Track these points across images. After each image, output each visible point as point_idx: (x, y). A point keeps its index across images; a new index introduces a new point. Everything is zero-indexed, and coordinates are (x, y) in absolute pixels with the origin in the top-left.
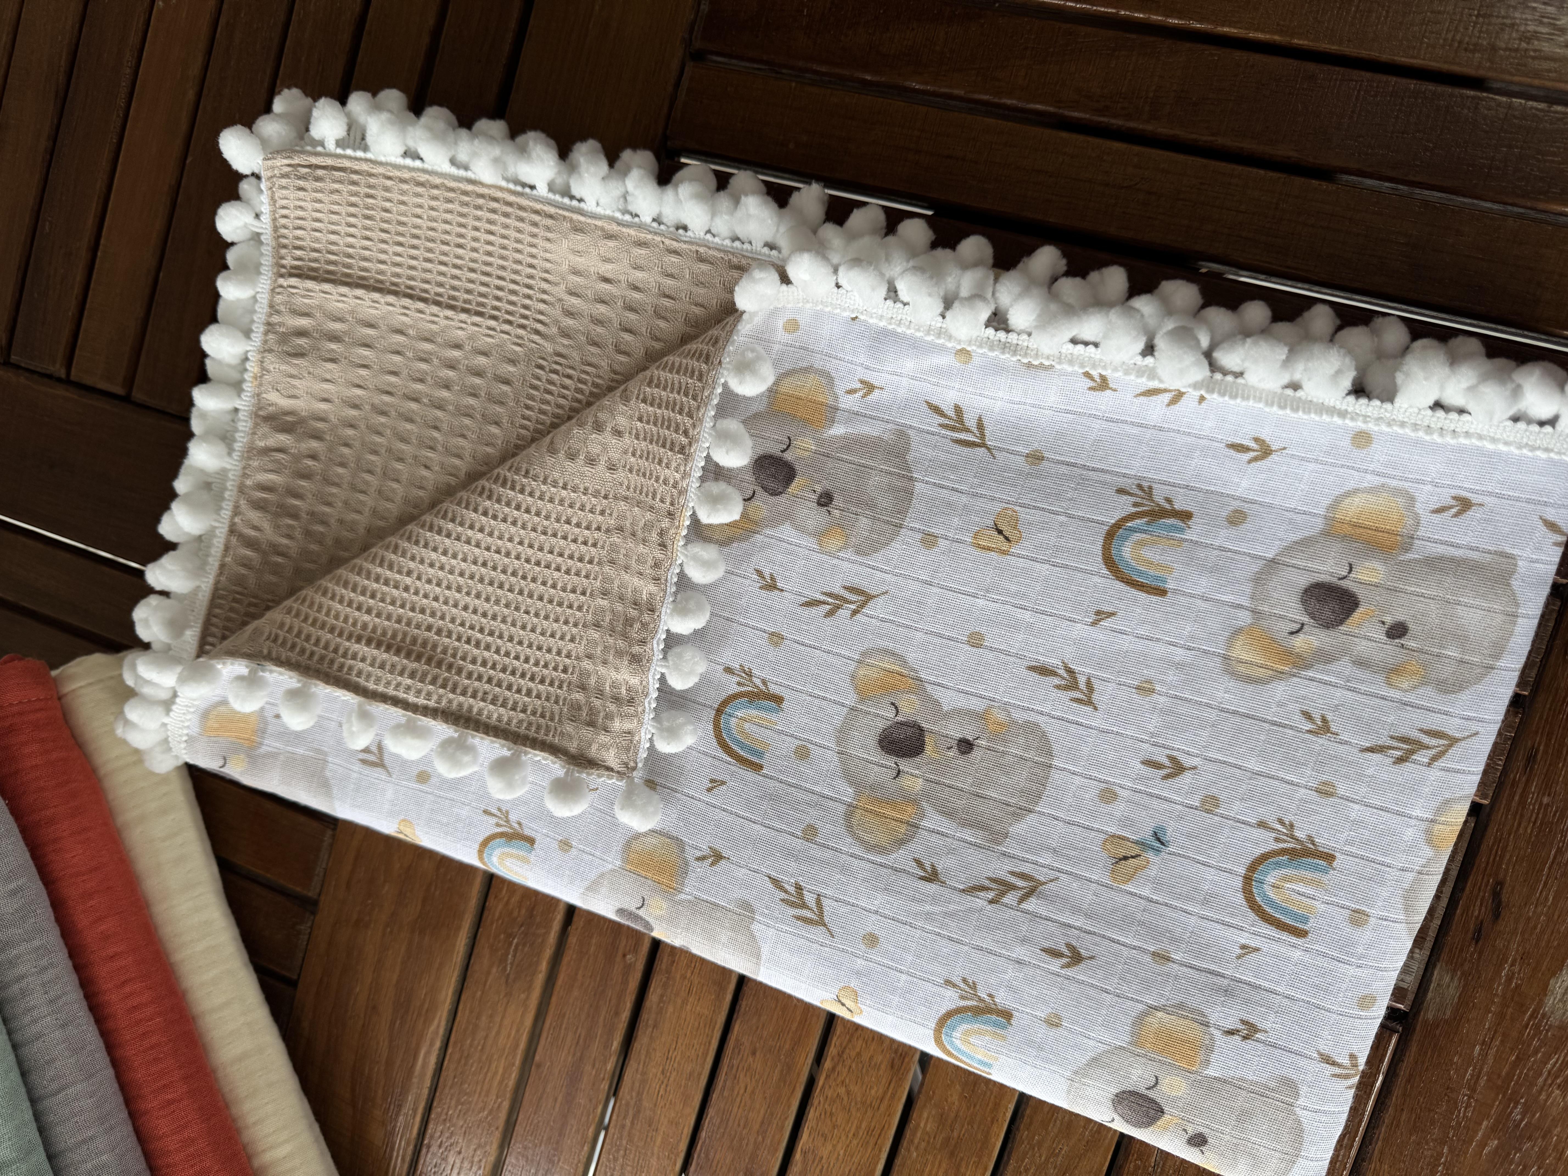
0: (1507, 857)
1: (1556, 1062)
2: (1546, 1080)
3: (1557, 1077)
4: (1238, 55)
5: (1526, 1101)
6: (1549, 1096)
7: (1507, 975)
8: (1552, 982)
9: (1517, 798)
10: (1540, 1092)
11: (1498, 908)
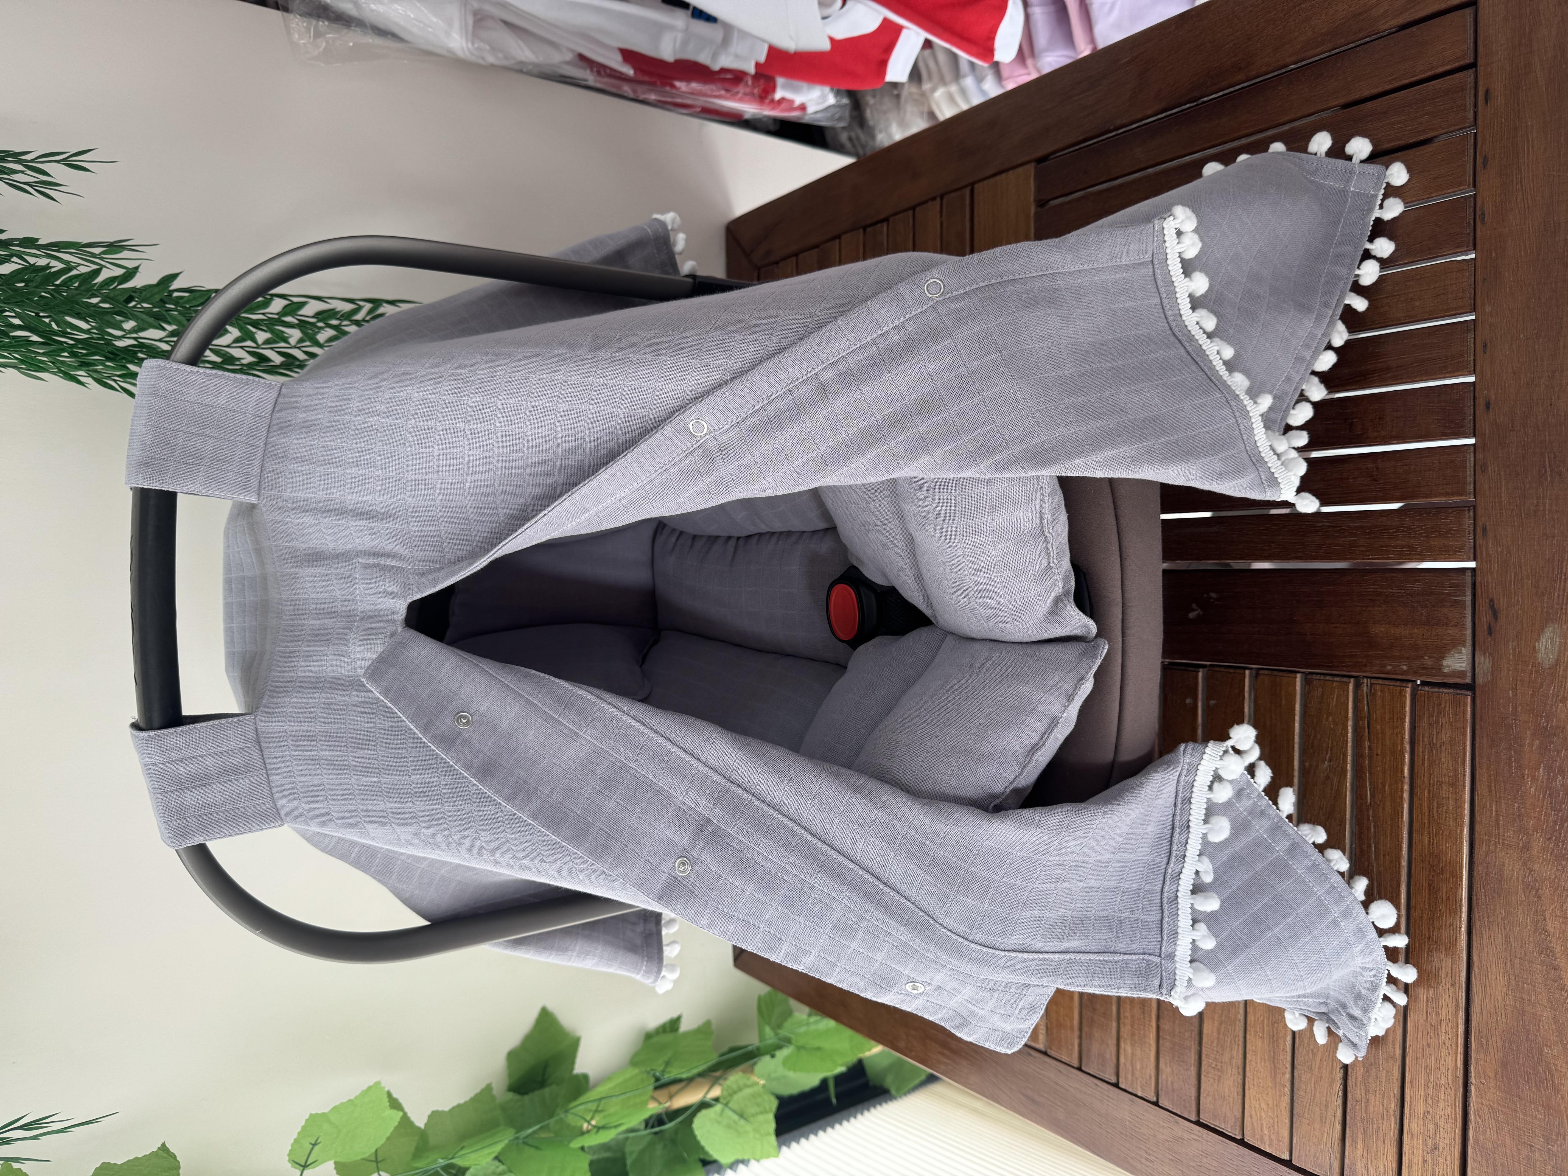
0: (1490, 585)
1: (1554, 688)
2: (1552, 700)
3: (1558, 696)
5: (1546, 714)
6: (1557, 708)
7: (1512, 648)
8: (1537, 644)
9: (1484, 553)
10: (1551, 707)
11: (1495, 614)
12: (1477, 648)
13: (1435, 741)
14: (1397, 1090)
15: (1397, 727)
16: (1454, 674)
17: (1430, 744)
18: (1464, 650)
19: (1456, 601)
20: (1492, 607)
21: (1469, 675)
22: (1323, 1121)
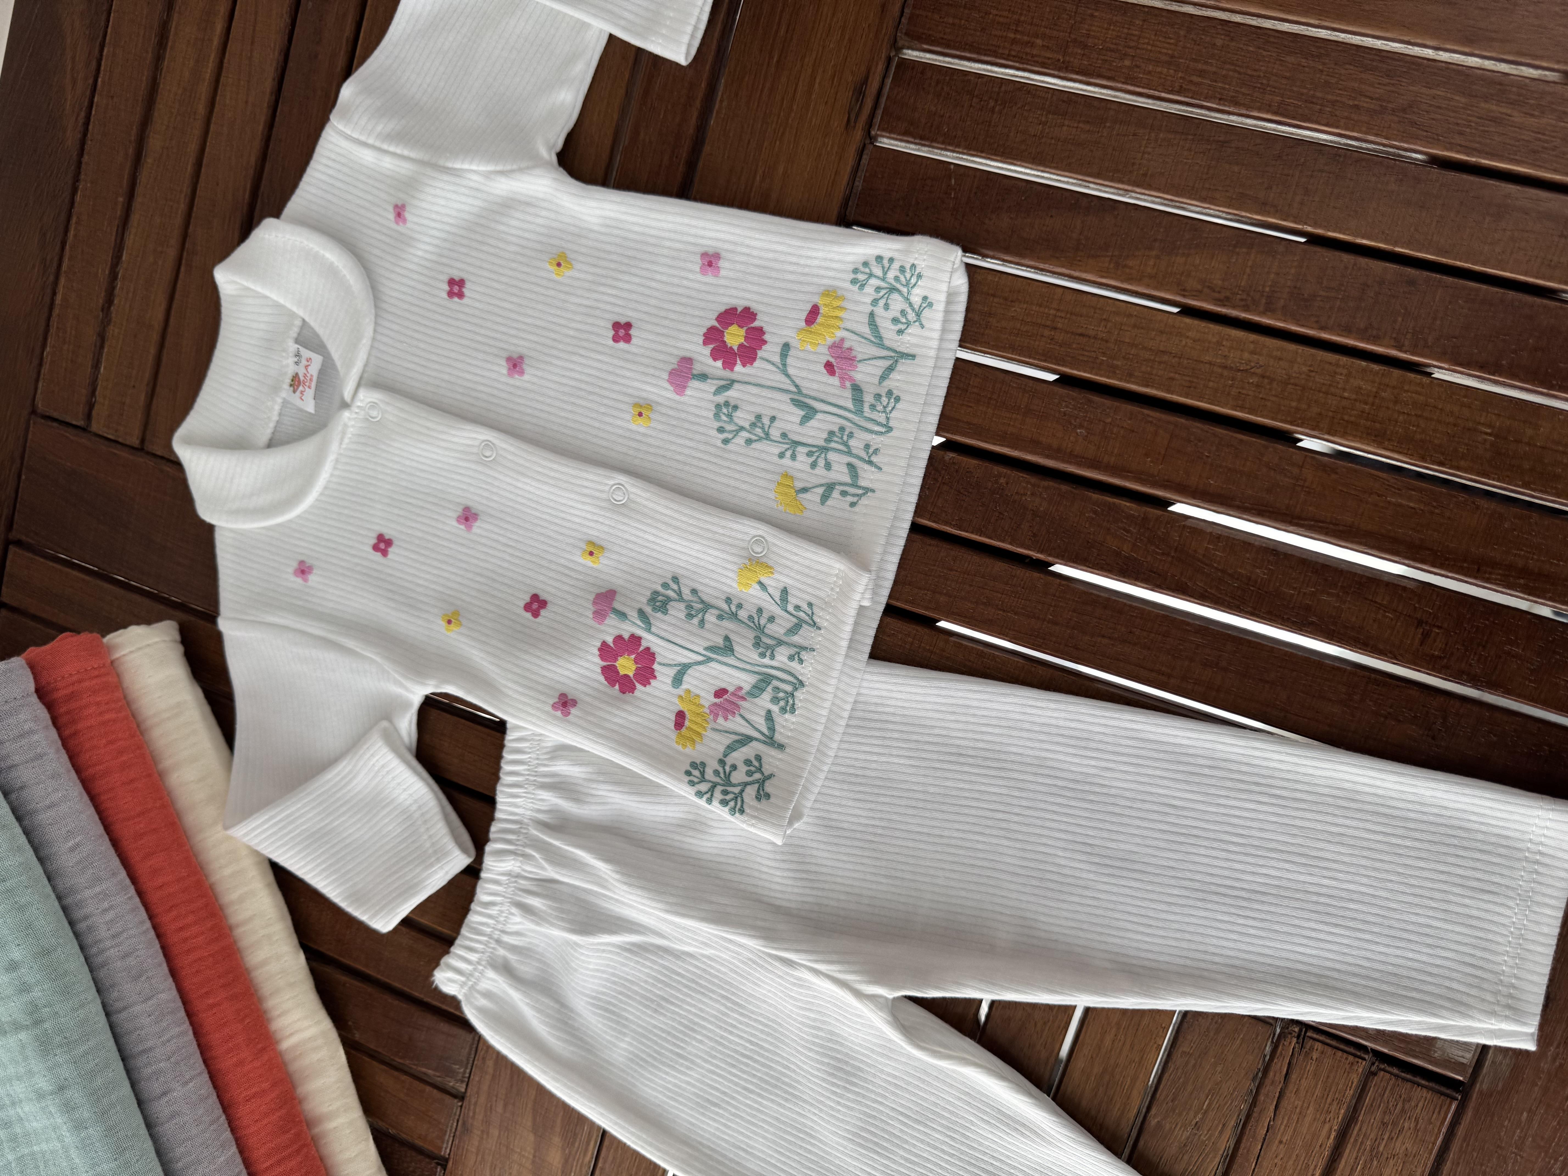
4: (1347, 258)
16: (1447, 1063)
21: (1468, 1071)
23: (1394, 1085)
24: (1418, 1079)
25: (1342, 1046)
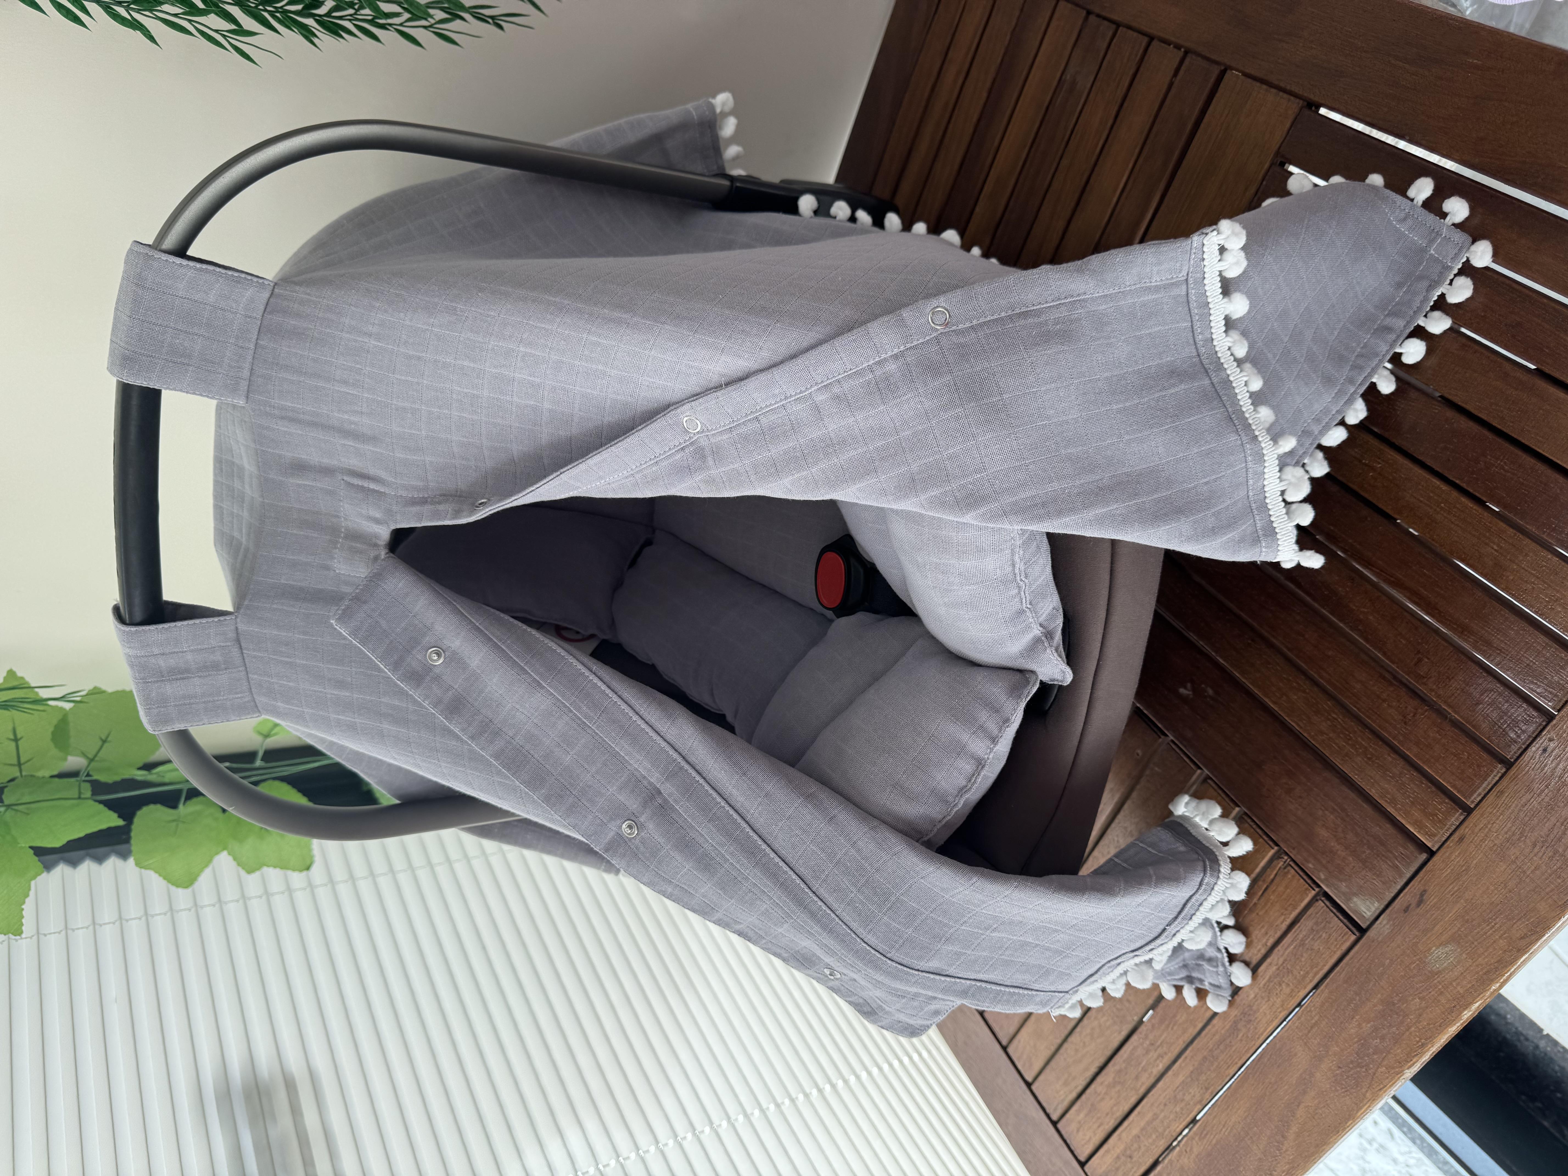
2: (1414, 992)
5: (1402, 996)
6: (1413, 1000)
7: (1414, 935)
8: (1434, 948)
10: (1410, 995)
11: (1420, 902)
12: (1388, 911)
13: (1307, 942)
14: (1127, 1108)
15: (1286, 909)
16: (1356, 912)
17: (1302, 940)
18: (1376, 904)
19: (1397, 867)
20: (1422, 895)
21: (1368, 923)
22: (1066, 1084)
23: (1324, 911)
24: (1338, 914)
25: (1305, 877)
